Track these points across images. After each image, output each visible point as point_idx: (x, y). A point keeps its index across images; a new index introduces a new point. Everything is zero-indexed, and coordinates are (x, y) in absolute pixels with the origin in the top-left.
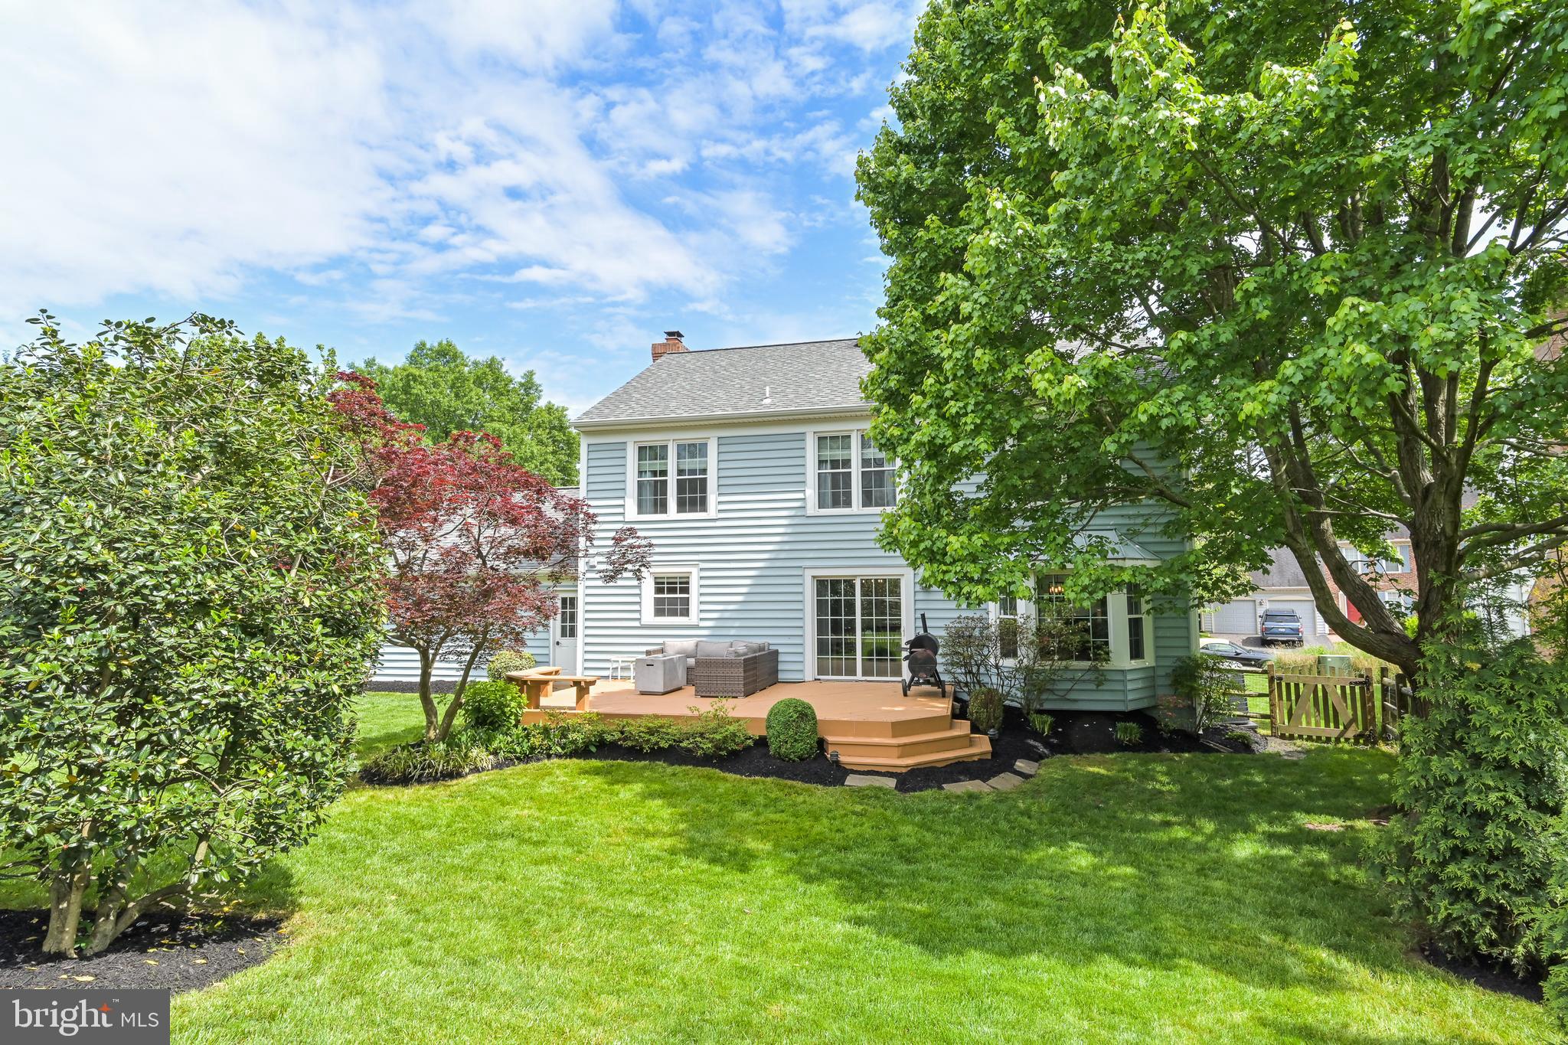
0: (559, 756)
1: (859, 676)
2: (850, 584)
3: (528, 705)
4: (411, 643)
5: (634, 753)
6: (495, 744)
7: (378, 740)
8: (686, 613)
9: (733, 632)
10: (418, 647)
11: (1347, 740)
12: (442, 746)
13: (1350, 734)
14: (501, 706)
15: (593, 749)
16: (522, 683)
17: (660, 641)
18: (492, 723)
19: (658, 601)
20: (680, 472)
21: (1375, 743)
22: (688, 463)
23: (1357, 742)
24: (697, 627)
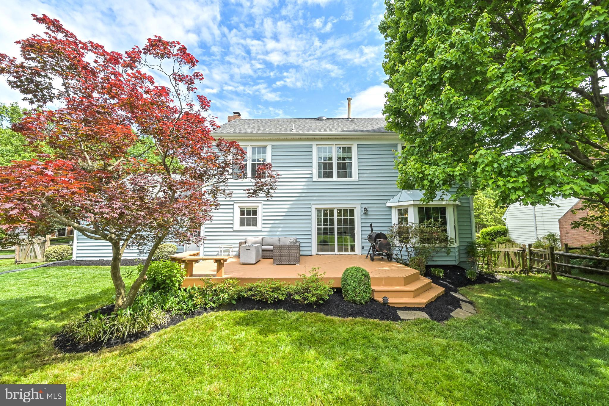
0: (212, 309)
1: (336, 252)
2: (332, 211)
3: (186, 275)
4: (105, 237)
5: (263, 304)
6: (169, 305)
7: (80, 301)
8: (256, 225)
9: (278, 233)
10: (111, 240)
11: (517, 272)
12: (129, 311)
13: (518, 270)
14: (170, 277)
15: (234, 302)
16: (181, 261)
17: (244, 237)
18: (163, 288)
19: (241, 219)
20: (253, 160)
21: (528, 273)
22: (256, 157)
23: (520, 273)
24: (261, 231)
